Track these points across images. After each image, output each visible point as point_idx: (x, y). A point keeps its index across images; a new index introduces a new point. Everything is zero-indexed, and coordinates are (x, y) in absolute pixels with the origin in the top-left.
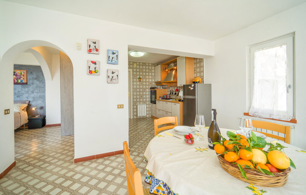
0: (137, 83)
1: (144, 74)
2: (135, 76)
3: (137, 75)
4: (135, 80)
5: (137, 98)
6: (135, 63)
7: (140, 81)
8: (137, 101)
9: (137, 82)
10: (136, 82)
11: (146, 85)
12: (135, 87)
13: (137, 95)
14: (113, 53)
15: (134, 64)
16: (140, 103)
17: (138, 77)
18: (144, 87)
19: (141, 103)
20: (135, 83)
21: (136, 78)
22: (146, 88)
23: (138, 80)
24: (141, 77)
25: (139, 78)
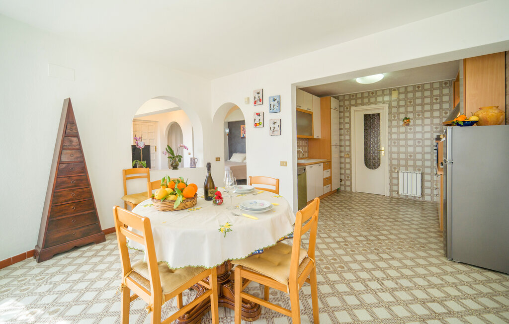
0: (401, 128)
1: (419, 108)
2: (395, 117)
3: (398, 113)
4: (394, 123)
5: (399, 159)
6: (394, 90)
7: (408, 125)
8: (399, 165)
9: (401, 126)
10: (398, 126)
11: (423, 132)
12: (394, 136)
13: (398, 153)
14: (274, 100)
15: (393, 92)
16: (407, 169)
17: (402, 116)
18: (419, 136)
19: (411, 169)
20: (394, 130)
21: (398, 120)
22: (423, 139)
23: (402, 123)
24: (410, 116)
25: (406, 118)
